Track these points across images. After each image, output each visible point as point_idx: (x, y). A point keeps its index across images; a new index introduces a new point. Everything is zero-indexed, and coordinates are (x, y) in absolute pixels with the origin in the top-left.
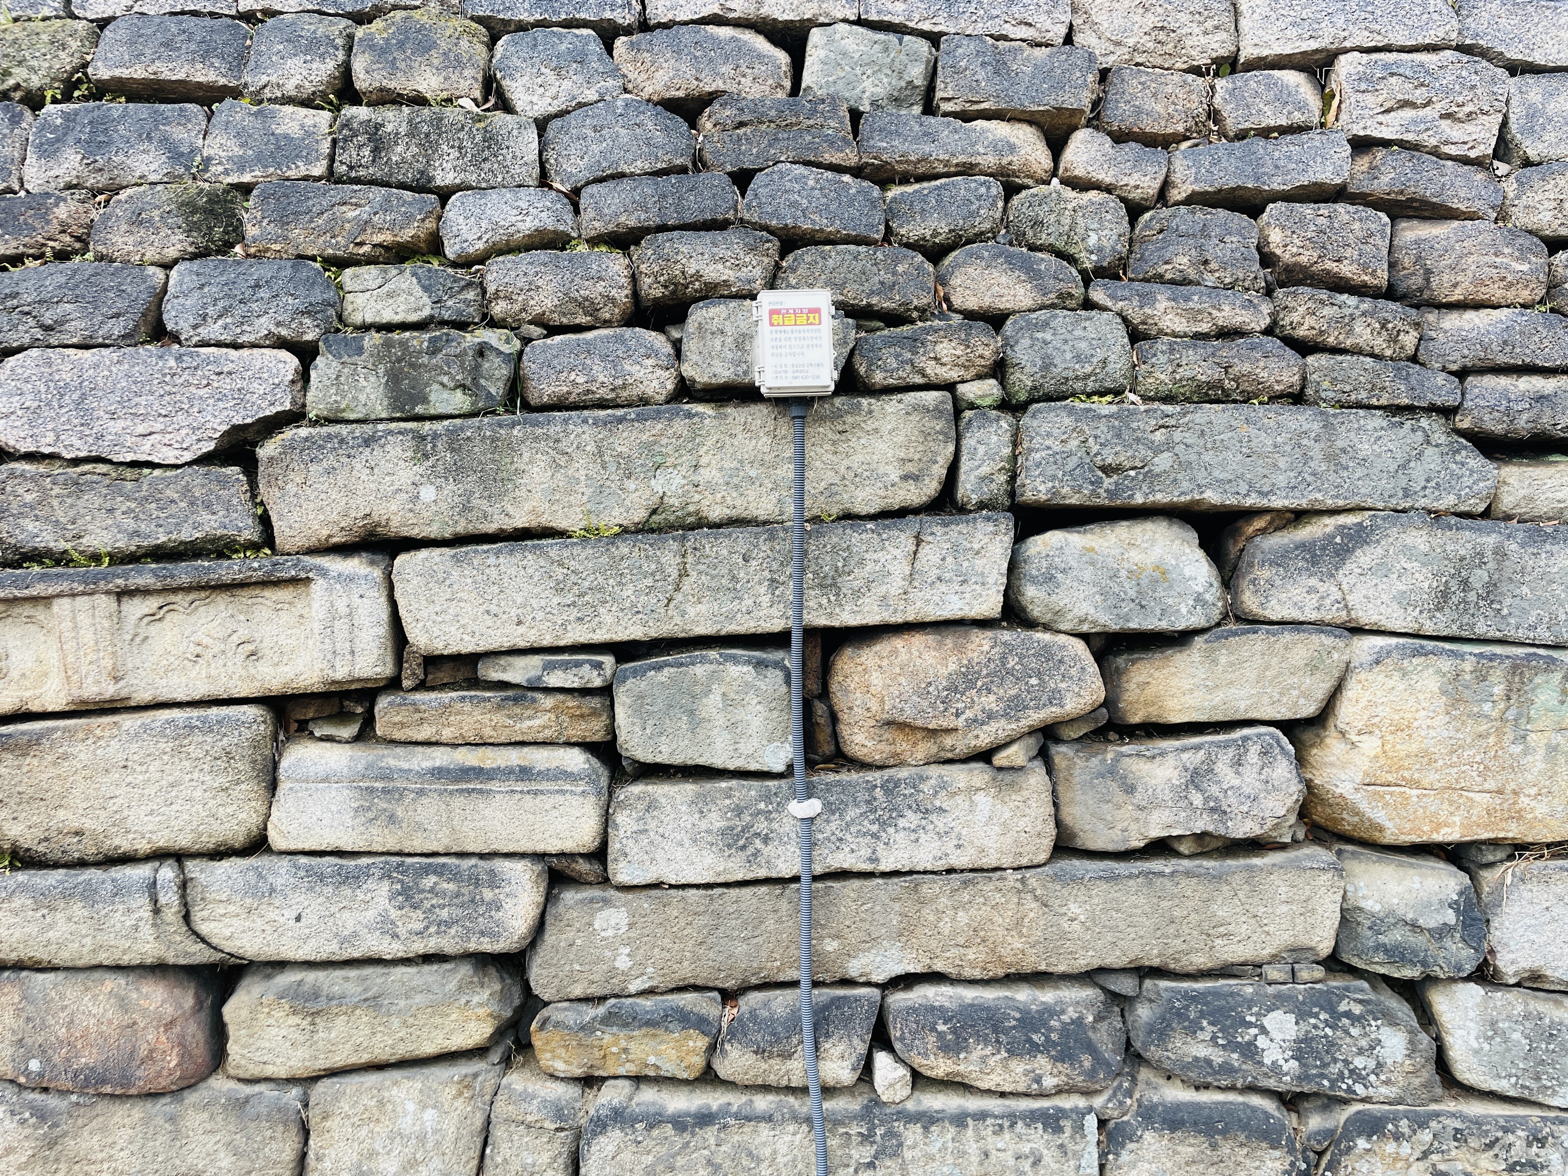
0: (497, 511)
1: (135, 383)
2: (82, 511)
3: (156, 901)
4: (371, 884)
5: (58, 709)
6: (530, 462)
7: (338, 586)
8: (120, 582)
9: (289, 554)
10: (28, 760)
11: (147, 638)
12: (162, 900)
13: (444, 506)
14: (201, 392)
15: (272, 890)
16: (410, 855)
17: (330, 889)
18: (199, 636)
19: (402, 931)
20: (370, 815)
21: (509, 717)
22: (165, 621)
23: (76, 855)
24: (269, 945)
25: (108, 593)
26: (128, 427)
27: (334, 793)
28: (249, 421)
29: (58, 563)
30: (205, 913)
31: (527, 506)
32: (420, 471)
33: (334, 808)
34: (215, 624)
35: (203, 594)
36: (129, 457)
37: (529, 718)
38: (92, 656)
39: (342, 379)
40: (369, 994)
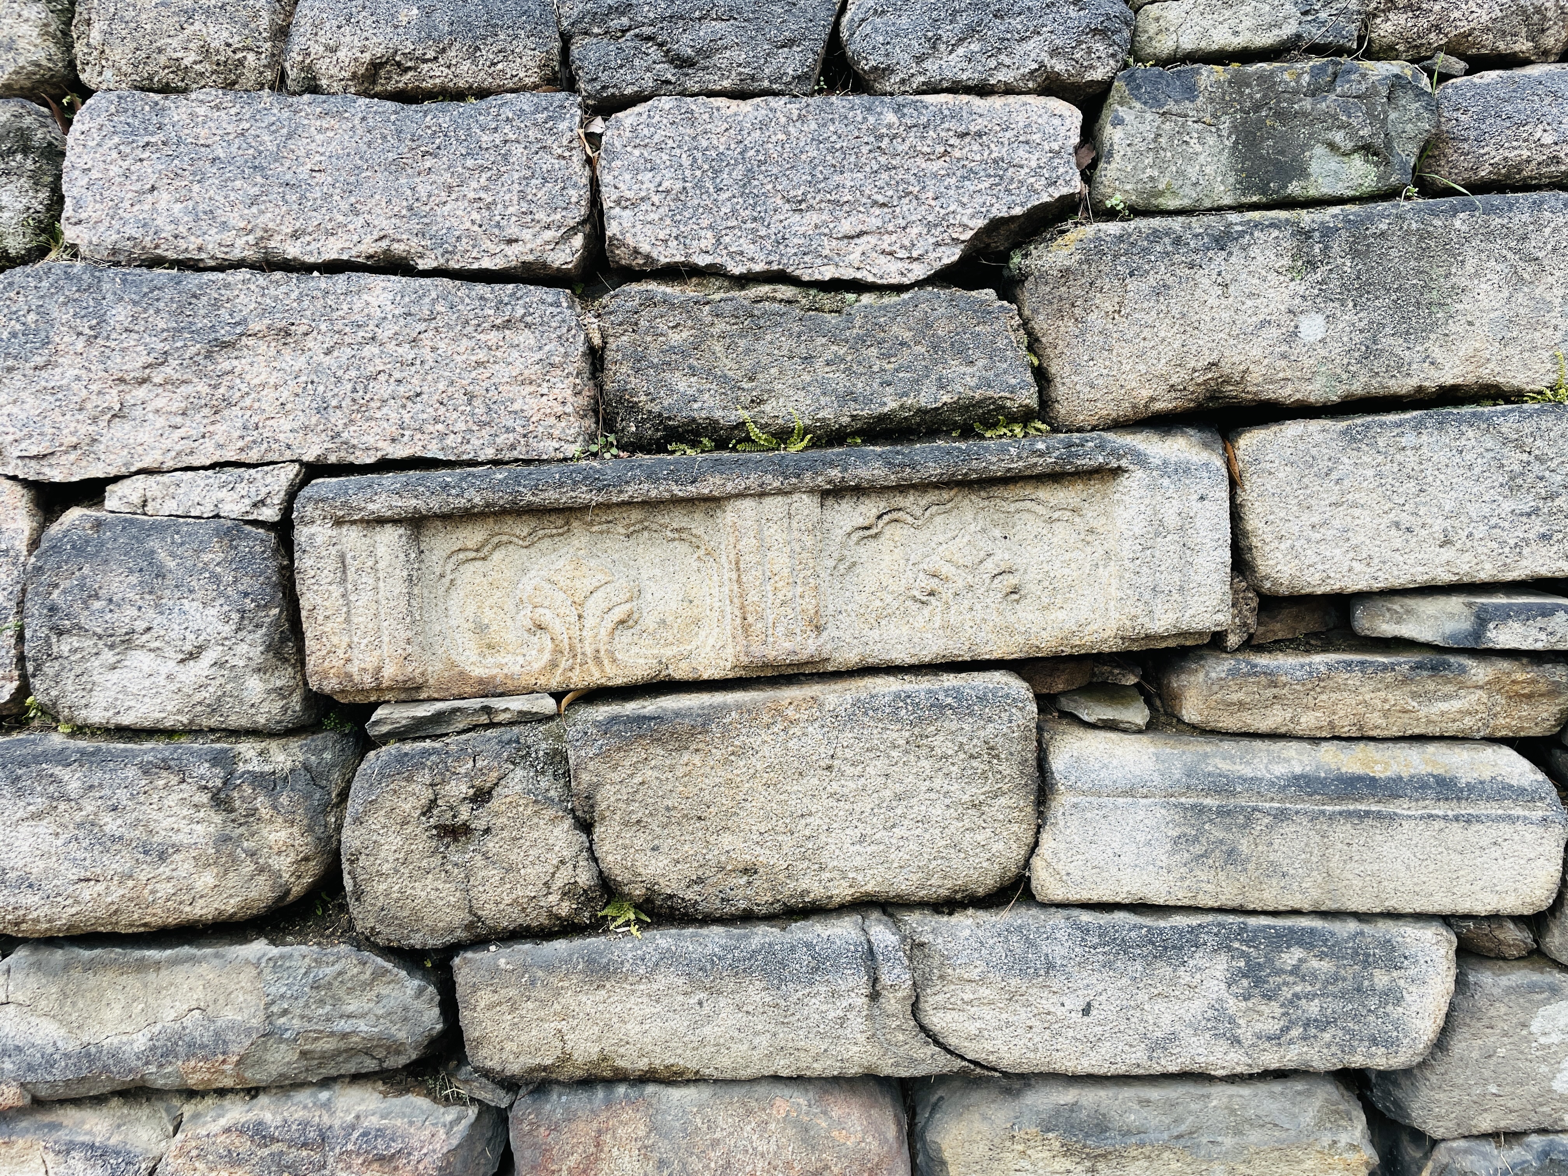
0: (1417, 358)
1: (832, 151)
2: (765, 360)
3: (875, 981)
4: (1199, 959)
5: (718, 674)
6: (1476, 274)
7: (1166, 482)
8: (835, 473)
9: (1080, 430)
10: (686, 757)
11: (854, 564)
12: (886, 979)
13: (1336, 348)
14: (936, 166)
15: (1050, 966)
16: (1254, 913)
17: (1139, 966)
18: (935, 563)
19: (1245, 1033)
20: (1198, 849)
21: (1414, 695)
22: (882, 539)
23: (742, 905)
24: (1036, 1050)
25: (811, 491)
26: (825, 223)
27: (1142, 814)
28: (1018, 211)
29: (721, 445)
30: (940, 998)
31: (1465, 349)
32: (1301, 290)
33: (1141, 837)
34: (961, 542)
35: (945, 495)
36: (828, 273)
37: (1447, 697)
38: (786, 592)
39: (1163, 141)
40: (1183, 1128)
